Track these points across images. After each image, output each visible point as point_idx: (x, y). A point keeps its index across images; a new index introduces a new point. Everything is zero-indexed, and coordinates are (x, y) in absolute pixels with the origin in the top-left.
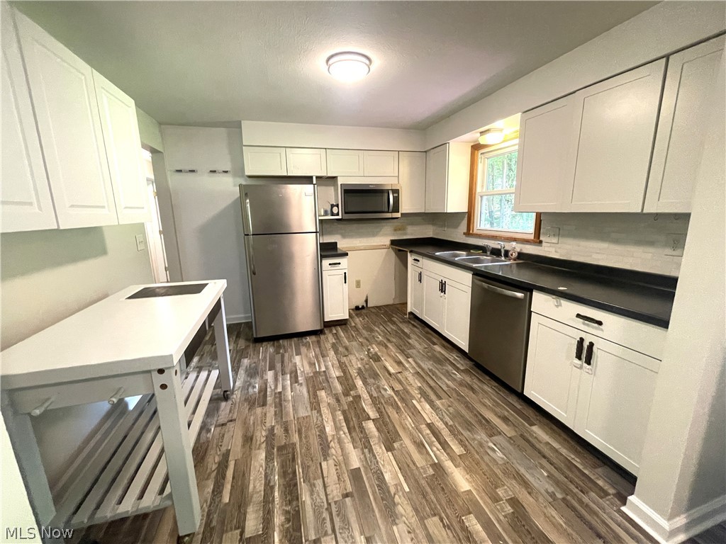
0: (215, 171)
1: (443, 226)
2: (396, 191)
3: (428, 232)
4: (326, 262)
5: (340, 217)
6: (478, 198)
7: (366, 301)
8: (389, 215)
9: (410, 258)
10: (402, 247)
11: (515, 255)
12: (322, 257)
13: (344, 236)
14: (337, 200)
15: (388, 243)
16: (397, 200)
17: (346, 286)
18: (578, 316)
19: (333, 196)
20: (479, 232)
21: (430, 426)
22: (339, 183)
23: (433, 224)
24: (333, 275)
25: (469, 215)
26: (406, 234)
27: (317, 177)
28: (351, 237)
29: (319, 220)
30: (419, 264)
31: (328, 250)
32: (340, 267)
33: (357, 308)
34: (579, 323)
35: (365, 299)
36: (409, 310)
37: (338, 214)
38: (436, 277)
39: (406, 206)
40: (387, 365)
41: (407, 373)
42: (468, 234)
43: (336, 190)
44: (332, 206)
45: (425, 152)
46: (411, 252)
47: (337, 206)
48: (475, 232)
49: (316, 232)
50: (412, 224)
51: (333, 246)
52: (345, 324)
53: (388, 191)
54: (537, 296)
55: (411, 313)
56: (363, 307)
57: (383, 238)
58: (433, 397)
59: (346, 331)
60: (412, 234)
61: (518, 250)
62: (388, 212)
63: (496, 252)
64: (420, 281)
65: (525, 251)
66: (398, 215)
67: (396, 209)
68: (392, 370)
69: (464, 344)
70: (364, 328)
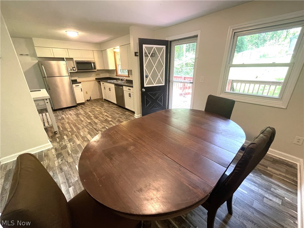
0: (22, 55)
1: (111, 73)
2: (94, 63)
3: (107, 75)
4: (74, 85)
5: (76, 71)
6: (117, 66)
7: (90, 98)
8: (93, 70)
9: (101, 83)
10: (99, 80)
11: (125, 80)
12: (73, 84)
13: (79, 77)
14: (74, 65)
15: (95, 79)
16: (95, 66)
17: (82, 92)
18: (128, 89)
19: (73, 64)
20: (119, 75)
21: (106, 116)
22: (74, 60)
23: (109, 73)
24: (77, 89)
25: (116, 70)
26: (100, 76)
27: (66, 58)
28: (81, 77)
29: (70, 72)
30: (104, 84)
31: (74, 82)
32: (79, 86)
33: (88, 100)
34: (128, 90)
35: (90, 97)
36: (104, 98)
37: (75, 70)
38: (108, 87)
39: (98, 67)
40: (97, 109)
41: (102, 110)
42: (116, 75)
43: (73, 62)
44: (73, 68)
45: (102, 51)
46: (101, 81)
47: (75, 67)
48: (118, 75)
49: (69, 76)
50: (102, 73)
51: (76, 80)
52: (84, 104)
53: (91, 63)
54: (124, 87)
55: (105, 99)
56: (89, 100)
57: (93, 77)
58: (107, 112)
59: (84, 106)
60: (102, 76)
61: (126, 79)
62: (92, 69)
63: (122, 80)
64: (105, 89)
65: (127, 79)
66: (96, 70)
67: (95, 68)
68: (98, 110)
69: (115, 102)
70: (90, 104)
